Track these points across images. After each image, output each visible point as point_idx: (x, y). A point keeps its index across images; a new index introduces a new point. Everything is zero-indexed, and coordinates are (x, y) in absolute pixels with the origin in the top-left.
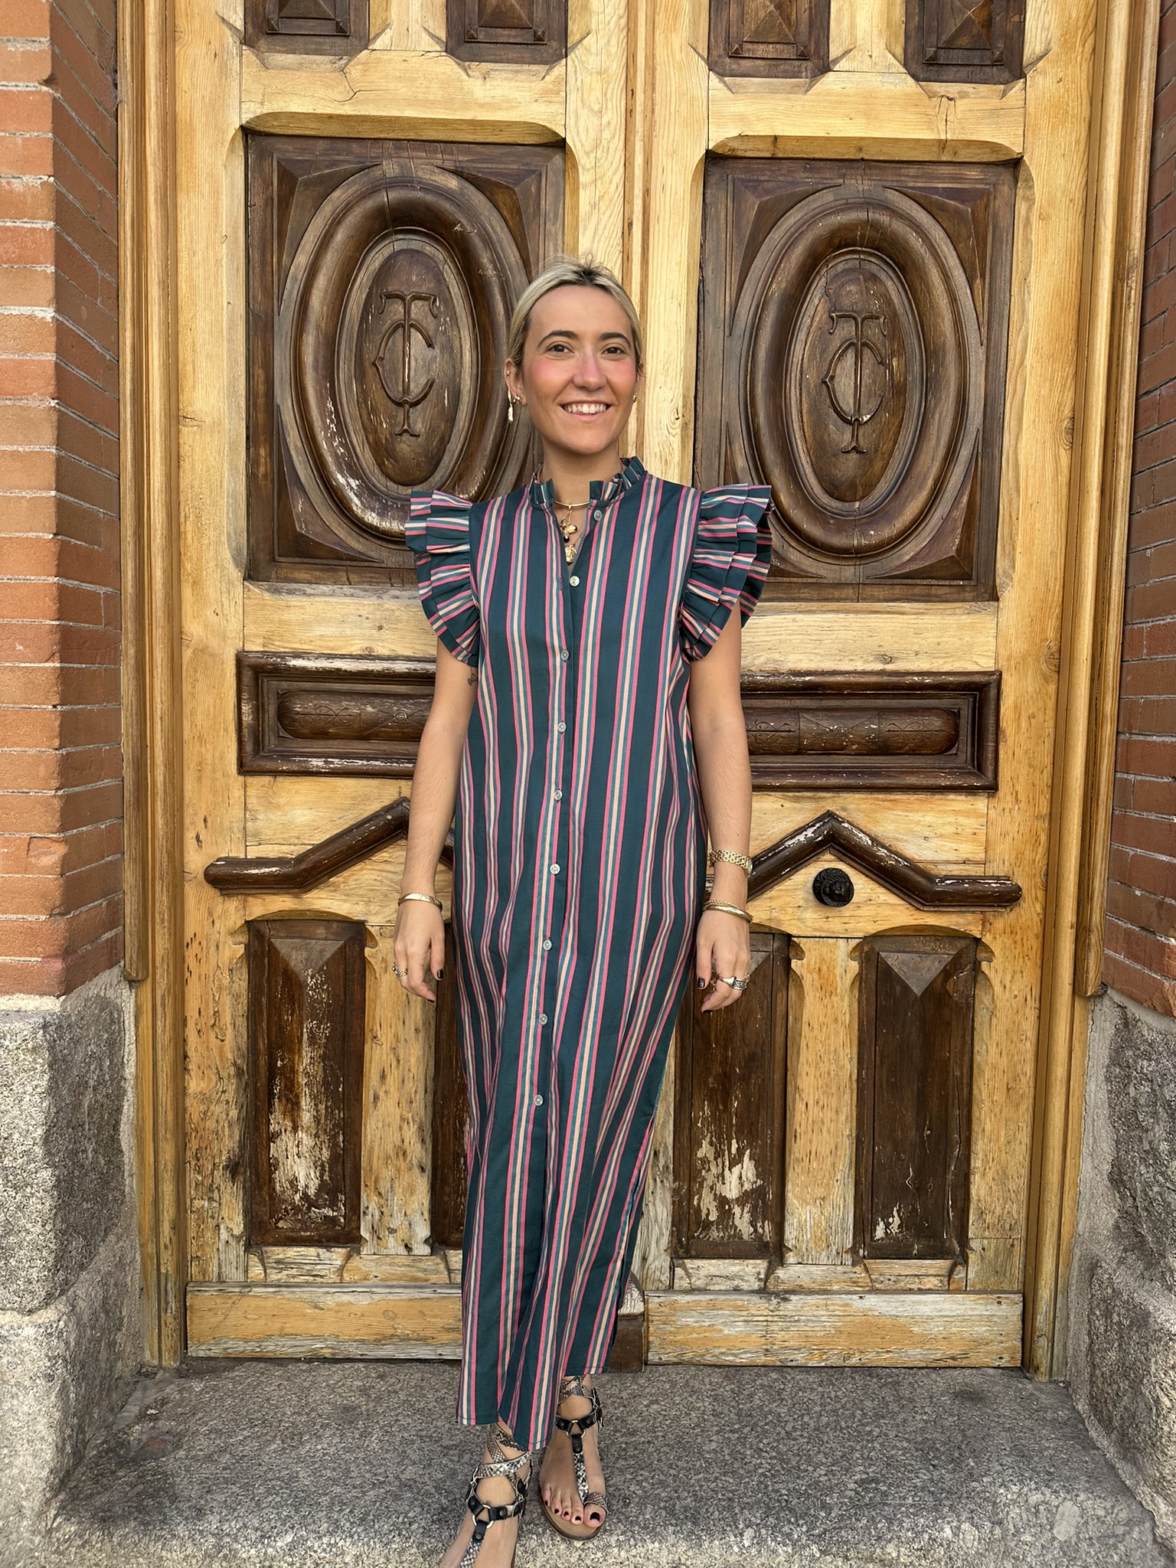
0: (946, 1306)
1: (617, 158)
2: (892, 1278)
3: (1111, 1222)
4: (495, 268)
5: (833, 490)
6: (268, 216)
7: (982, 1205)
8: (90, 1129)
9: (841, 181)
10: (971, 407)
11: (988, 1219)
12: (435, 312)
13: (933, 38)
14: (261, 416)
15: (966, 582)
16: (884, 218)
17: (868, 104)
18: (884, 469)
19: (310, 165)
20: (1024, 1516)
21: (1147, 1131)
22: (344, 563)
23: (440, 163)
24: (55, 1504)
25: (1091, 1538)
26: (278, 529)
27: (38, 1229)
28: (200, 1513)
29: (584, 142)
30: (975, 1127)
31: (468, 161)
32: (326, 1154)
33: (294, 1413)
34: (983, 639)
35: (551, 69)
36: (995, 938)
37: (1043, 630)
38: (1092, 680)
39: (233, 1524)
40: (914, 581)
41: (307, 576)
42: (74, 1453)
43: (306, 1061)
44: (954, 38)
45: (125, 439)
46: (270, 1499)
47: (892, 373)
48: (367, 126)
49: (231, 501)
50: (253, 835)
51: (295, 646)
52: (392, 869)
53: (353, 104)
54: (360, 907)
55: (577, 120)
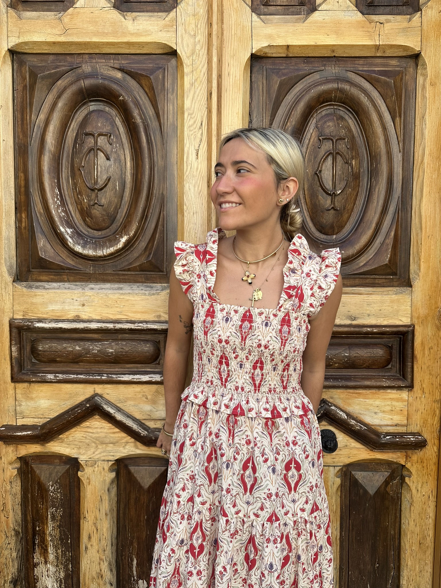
1: (204, 59)
4: (141, 118)
5: (321, 229)
6: (24, 95)
9: (323, 68)
10: (395, 185)
12: (111, 141)
14: (23, 198)
15: (394, 277)
16: (347, 87)
17: (337, 27)
18: (349, 218)
19: (45, 68)
22: (66, 271)
23: (112, 65)
26: (31, 255)
29: (186, 52)
30: (403, 562)
31: (127, 63)
32: (62, 575)
34: (404, 307)
35: (169, 14)
37: (436, 303)
40: (366, 276)
41: (46, 278)
43: (50, 528)
47: (352, 168)
48: (73, 47)
49: (6, 242)
50: (20, 413)
51: (39, 315)
52: (91, 431)
53: (65, 36)
54: (75, 451)
55: (182, 40)
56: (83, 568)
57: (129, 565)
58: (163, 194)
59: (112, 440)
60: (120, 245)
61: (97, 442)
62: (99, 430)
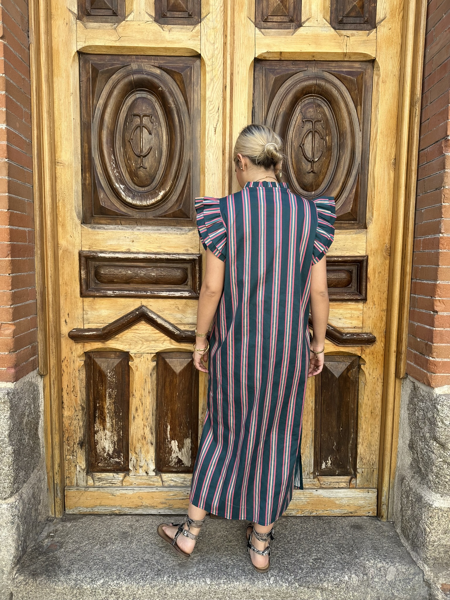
0: (349, 493)
1: (221, 61)
2: (328, 483)
3: (409, 463)
4: (175, 104)
5: (304, 187)
6: (88, 85)
7: (362, 456)
8: (26, 431)
9: (306, 69)
10: (357, 154)
11: (364, 461)
12: (152, 121)
13: (341, 13)
14: (87, 161)
15: (355, 222)
16: (323, 83)
17: (316, 39)
18: (323, 179)
19: (104, 65)
20: (375, 571)
21: (422, 429)
22: (119, 217)
23: (153, 64)
24: (16, 569)
25: (400, 580)
26: (94, 204)
27: (7, 468)
28: (69, 572)
29: (208, 55)
30: (359, 427)
31: (164, 63)
32: (116, 439)
33: (105, 535)
34: (361, 243)
35: (195, 27)
36: (366, 356)
37: (384, 240)
38: (402, 259)
39: (81, 576)
41: (105, 222)
42: (23, 550)
43: (108, 404)
44: (349, 13)
45: (35, 171)
46: (95, 567)
47: (326, 142)
48: (125, 50)
49: (76, 194)
50: (86, 320)
51: (101, 248)
52: (139, 332)
53: (119, 42)
54: (127, 347)
55: (205, 46)
56: (132, 432)
57: (164, 430)
58: (190, 160)
59: (154, 339)
60: (159, 198)
61: (143, 340)
62: (144, 332)
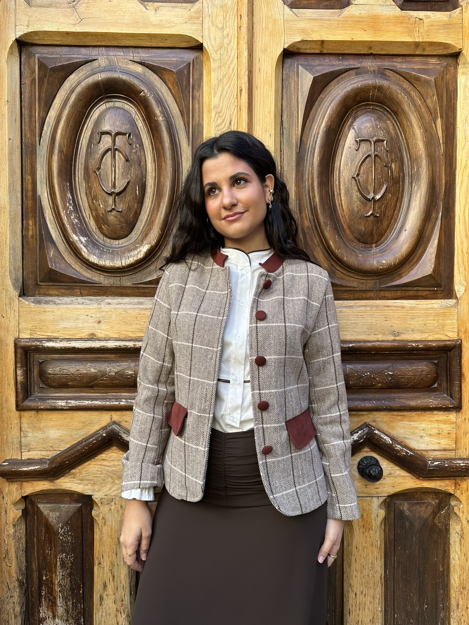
1: (233, 54)
4: (164, 116)
5: (360, 238)
6: (33, 89)
9: (360, 65)
10: (437, 190)
12: (130, 141)
14: (30, 203)
15: (439, 289)
17: (374, 22)
18: (389, 225)
19: (56, 60)
22: (78, 284)
23: (131, 58)
26: (39, 267)
29: (213, 45)
31: (148, 57)
34: (450, 321)
35: (192, 6)
40: (409, 288)
41: (57, 293)
43: (59, 577)
47: (392, 172)
48: (89, 38)
49: (12, 252)
50: (25, 446)
51: (48, 334)
52: (107, 464)
53: (80, 25)
54: (89, 487)
55: (209, 32)
56: (98, 621)
60: (141, 256)
61: (116, 477)
62: (116, 463)
